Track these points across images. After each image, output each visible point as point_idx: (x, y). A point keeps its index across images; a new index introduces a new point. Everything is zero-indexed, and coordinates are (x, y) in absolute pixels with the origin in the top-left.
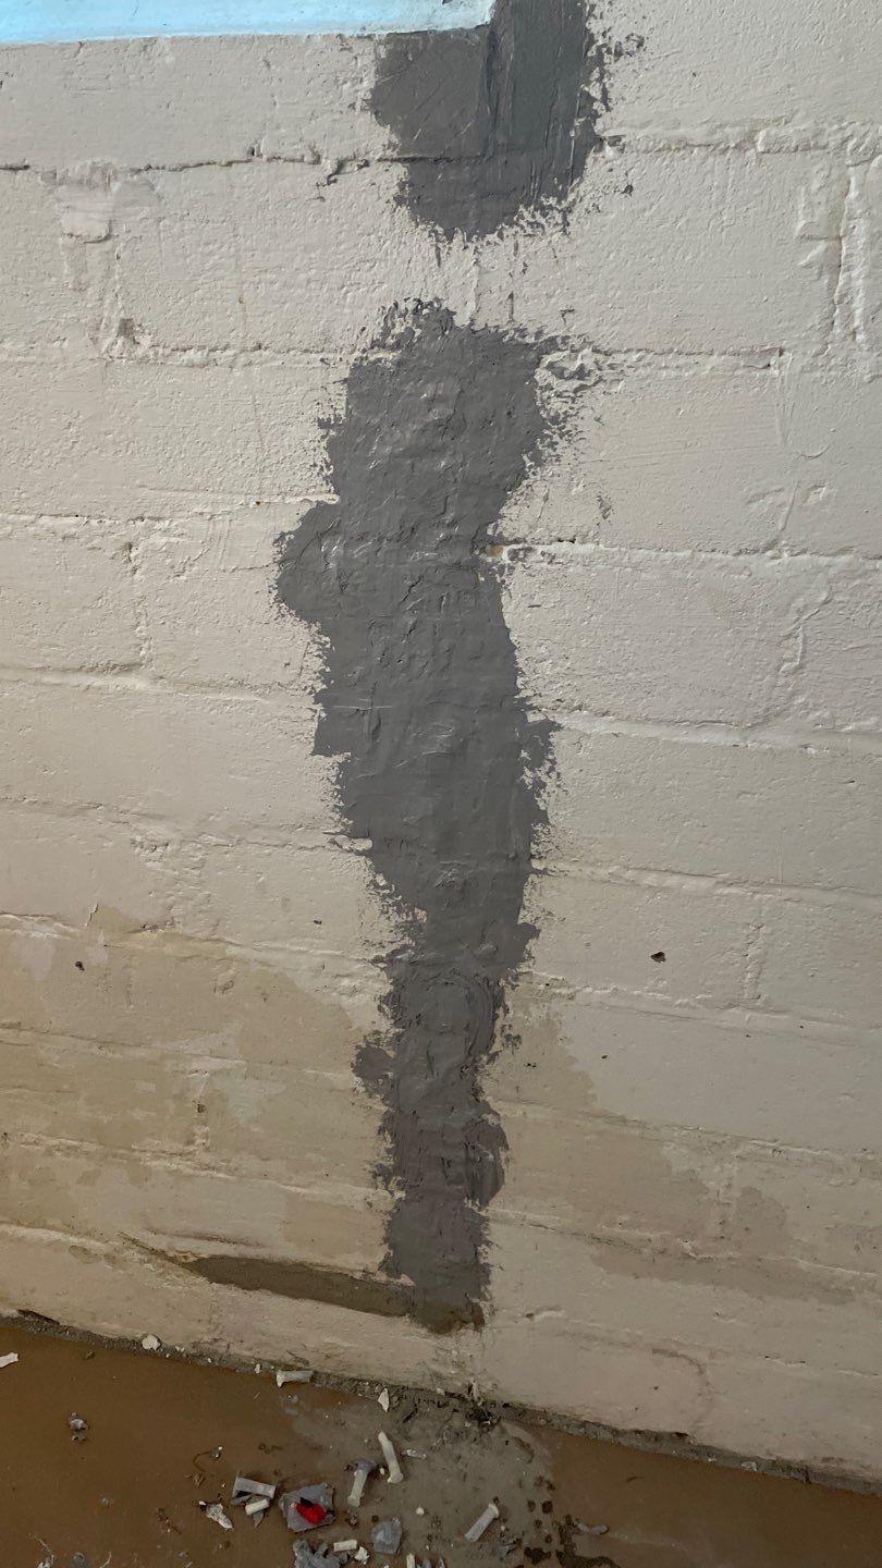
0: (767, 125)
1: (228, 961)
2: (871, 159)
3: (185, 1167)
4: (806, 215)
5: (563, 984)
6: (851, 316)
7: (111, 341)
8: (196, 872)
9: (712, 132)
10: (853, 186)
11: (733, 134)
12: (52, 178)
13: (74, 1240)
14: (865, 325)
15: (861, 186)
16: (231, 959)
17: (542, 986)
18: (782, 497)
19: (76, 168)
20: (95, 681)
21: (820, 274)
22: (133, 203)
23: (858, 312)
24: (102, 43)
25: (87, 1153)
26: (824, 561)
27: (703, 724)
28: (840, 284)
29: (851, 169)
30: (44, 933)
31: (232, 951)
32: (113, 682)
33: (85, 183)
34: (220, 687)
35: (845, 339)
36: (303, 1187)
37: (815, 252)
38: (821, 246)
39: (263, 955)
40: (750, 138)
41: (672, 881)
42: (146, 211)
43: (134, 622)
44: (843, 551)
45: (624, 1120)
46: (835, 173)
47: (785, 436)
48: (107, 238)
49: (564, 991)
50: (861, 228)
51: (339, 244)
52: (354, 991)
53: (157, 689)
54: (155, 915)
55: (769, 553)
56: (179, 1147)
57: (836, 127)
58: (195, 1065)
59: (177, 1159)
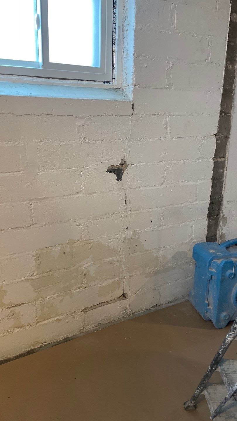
0: (160, 112)
2: (169, 117)
3: (81, 290)
4: (164, 122)
5: (140, 230)
6: (168, 133)
7: (82, 140)
8: (87, 227)
9: (155, 113)
11: (157, 113)
12: (76, 117)
15: (168, 119)
16: (91, 243)
17: (137, 232)
18: (163, 155)
19: (80, 116)
20: (73, 196)
21: (165, 129)
22: (87, 121)
26: (167, 162)
27: (156, 186)
28: (167, 130)
30: (57, 249)
31: (92, 241)
32: (76, 196)
34: (94, 193)
35: (168, 136)
36: (101, 284)
38: (165, 126)
39: (97, 240)
40: (158, 114)
41: (153, 209)
42: (89, 122)
43: (81, 184)
44: (169, 161)
45: (148, 250)
46: (166, 118)
47: (163, 147)
48: (83, 126)
49: (140, 231)
50: (169, 124)
52: (111, 242)
53: (83, 195)
54: (79, 238)
55: (162, 162)
56: (80, 286)
57: (166, 113)
58: (84, 266)
59: (79, 288)
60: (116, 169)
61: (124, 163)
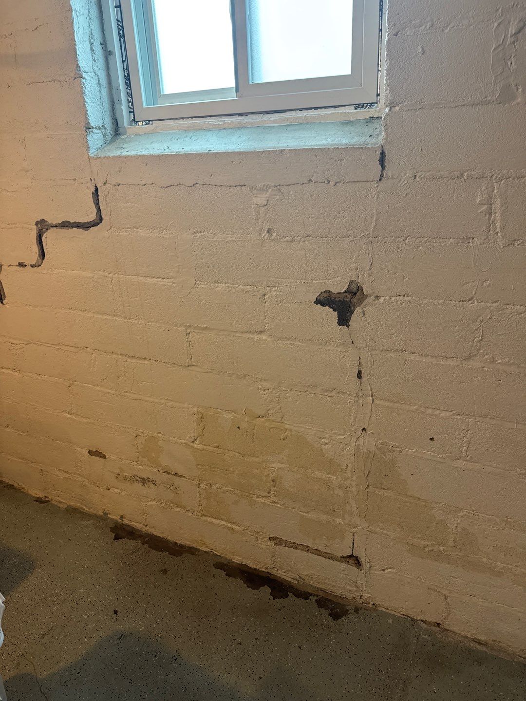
0: (467, 171)
1: (285, 430)
2: (501, 181)
3: (267, 502)
4: (480, 197)
5: (397, 447)
6: (496, 228)
7: (265, 234)
8: (277, 399)
9: (451, 173)
10: (495, 189)
11: (457, 174)
12: (252, 188)
13: (229, 525)
14: (501, 230)
15: (498, 189)
17: (391, 447)
18: (474, 283)
19: (259, 186)
20: (251, 336)
21: (485, 215)
22: (274, 195)
23: (498, 226)
24: (270, 151)
25: (236, 493)
26: (489, 305)
27: (447, 358)
28: (492, 218)
29: (495, 184)
30: (229, 416)
31: (287, 426)
32: (256, 336)
33: (261, 190)
34: (289, 339)
35: (494, 235)
36: (306, 513)
37: (483, 208)
38: (486, 207)
39: (296, 429)
40: (462, 175)
41: (437, 412)
42: (278, 197)
43: (264, 318)
44: (496, 302)
45: (419, 499)
46: (490, 185)
47: (475, 264)
48: (266, 205)
49: (399, 449)
50: (499, 201)
51: (333, 206)
52: (326, 444)
53: (270, 339)
54: (263, 413)
55: (470, 302)
56: (265, 494)
57: (489, 172)
58: (273, 465)
59: (264, 499)
60: (337, 300)
61: (358, 290)
